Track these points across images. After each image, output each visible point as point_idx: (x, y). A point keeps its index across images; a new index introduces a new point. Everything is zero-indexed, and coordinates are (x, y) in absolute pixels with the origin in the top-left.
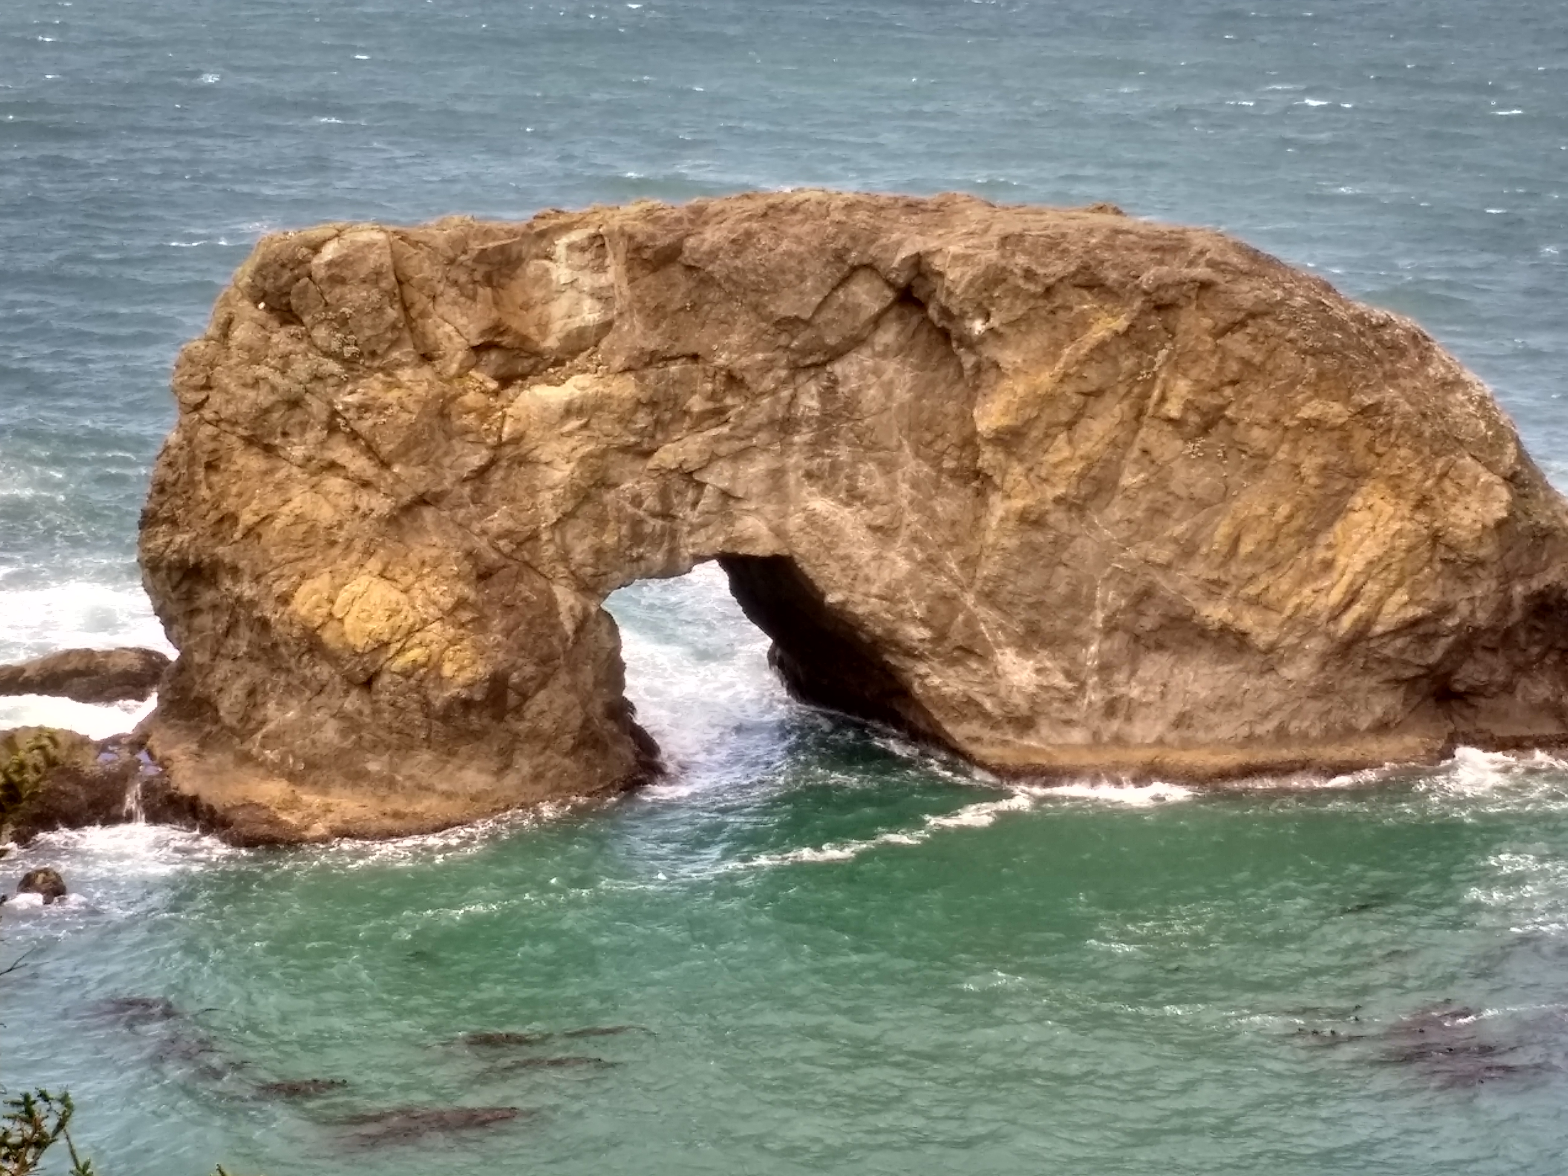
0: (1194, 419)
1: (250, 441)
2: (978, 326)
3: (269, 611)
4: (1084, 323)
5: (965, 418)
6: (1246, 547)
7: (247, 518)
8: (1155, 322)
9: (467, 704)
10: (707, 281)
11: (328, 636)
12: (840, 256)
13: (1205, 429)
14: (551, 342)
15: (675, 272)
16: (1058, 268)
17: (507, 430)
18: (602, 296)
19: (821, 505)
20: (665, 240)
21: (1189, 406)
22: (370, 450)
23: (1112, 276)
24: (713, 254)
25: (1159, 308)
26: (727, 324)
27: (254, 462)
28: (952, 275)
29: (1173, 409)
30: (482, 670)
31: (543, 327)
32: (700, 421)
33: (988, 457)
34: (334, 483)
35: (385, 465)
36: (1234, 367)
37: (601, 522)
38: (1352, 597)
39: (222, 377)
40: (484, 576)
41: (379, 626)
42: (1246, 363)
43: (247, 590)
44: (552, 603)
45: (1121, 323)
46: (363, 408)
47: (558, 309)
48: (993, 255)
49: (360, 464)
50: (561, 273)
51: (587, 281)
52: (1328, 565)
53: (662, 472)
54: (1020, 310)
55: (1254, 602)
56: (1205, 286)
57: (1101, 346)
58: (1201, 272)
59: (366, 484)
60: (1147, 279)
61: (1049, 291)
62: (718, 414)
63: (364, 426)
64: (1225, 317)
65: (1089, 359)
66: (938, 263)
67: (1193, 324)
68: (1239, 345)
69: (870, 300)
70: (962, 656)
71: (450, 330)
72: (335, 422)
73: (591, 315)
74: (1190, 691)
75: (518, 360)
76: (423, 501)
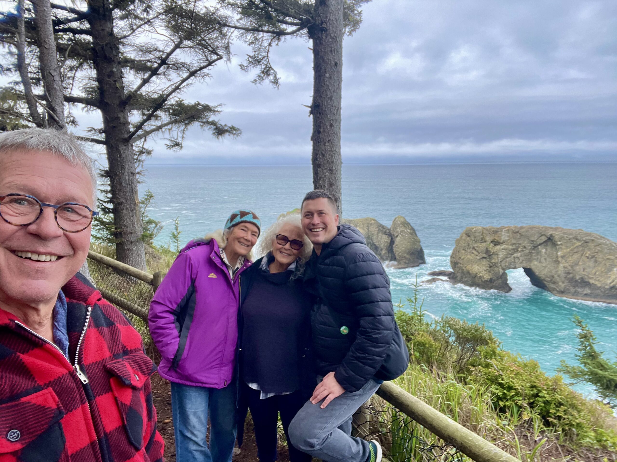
0: (590, 257)
1: (463, 249)
2: (559, 243)
3: (464, 268)
4: (575, 244)
5: (557, 254)
6: (597, 273)
7: (462, 258)
8: (585, 244)
9: (487, 281)
10: (522, 235)
11: (470, 272)
12: (540, 233)
13: (592, 258)
14: (501, 241)
15: (518, 234)
16: (571, 237)
17: (495, 250)
18: (508, 236)
19: (536, 263)
20: (517, 230)
21: (590, 255)
22: (477, 251)
23: (579, 238)
24: (523, 232)
25: (586, 242)
26: (524, 241)
27: (463, 252)
28: (556, 236)
29: (587, 255)
30: (489, 277)
31: (501, 239)
32: (520, 252)
33: (560, 259)
34: (473, 255)
35: (479, 253)
36: (597, 251)
37: (506, 262)
38: (613, 281)
39: (461, 242)
40: (490, 267)
41: (477, 271)
42: (599, 250)
43: (461, 266)
44: (499, 271)
45: (580, 244)
46: (477, 247)
47: (503, 237)
48: (562, 234)
49: (476, 253)
50: (503, 233)
51: (507, 234)
52: (610, 277)
53: (514, 257)
54: (565, 241)
55: (598, 280)
56: (593, 240)
57: (577, 247)
58: (593, 238)
59: (477, 255)
60: (584, 239)
61: (570, 239)
62: (523, 251)
63: (477, 249)
64: (596, 244)
65: (575, 248)
66: (553, 235)
67: (591, 245)
68: (598, 248)
69: (544, 239)
70: (554, 283)
71: (489, 239)
72: (474, 248)
73: (507, 238)
74: (587, 291)
75: (496, 243)
76: (484, 258)
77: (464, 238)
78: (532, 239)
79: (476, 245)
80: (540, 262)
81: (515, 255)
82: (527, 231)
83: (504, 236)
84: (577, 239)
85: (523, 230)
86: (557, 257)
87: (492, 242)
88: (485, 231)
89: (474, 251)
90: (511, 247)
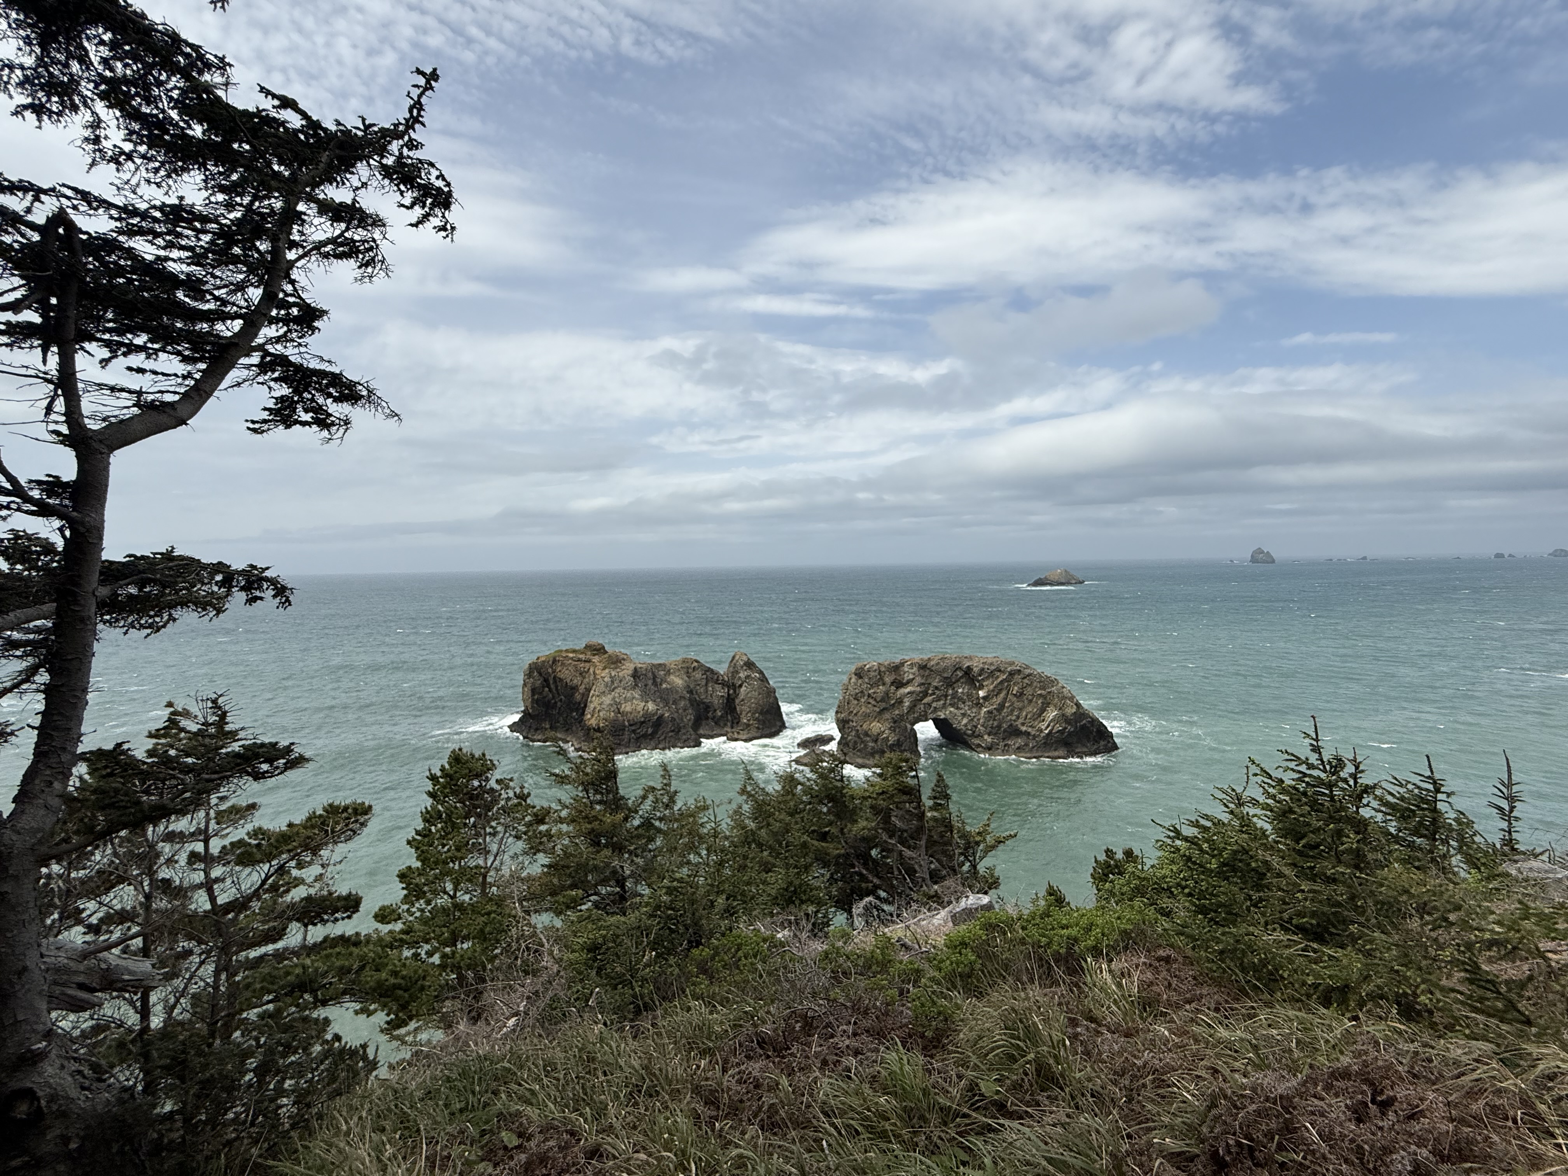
0: (1018, 694)
1: (855, 699)
2: (979, 678)
3: (859, 728)
4: (998, 677)
5: (977, 694)
6: (1029, 717)
7: (854, 712)
8: (1010, 677)
9: (892, 744)
10: (932, 671)
11: (869, 733)
12: (954, 666)
13: (1020, 696)
14: (905, 681)
15: (926, 669)
17: (898, 697)
18: (914, 674)
19: (951, 710)
20: (924, 664)
21: (1017, 692)
22: (875, 700)
23: (1003, 669)
24: (933, 666)
25: (1011, 675)
26: (935, 678)
27: (855, 702)
28: (975, 669)
29: (1014, 692)
30: (896, 738)
31: (904, 679)
32: (931, 695)
33: (982, 701)
34: (869, 706)
35: (878, 703)
36: (1025, 685)
37: (914, 713)
38: (1049, 726)
39: (849, 688)
41: (878, 731)
42: (1027, 684)
43: (855, 724)
44: (905, 727)
45: (1004, 677)
46: (874, 693)
47: (906, 675)
48: (982, 666)
50: (907, 670)
51: (911, 671)
52: (1044, 720)
53: (924, 704)
54: (987, 675)
56: (1019, 671)
57: (1001, 682)
58: (1018, 668)
59: (875, 706)
60: (1009, 669)
61: (992, 672)
63: (874, 696)
64: (1023, 676)
65: (999, 684)
66: (972, 667)
67: (1017, 678)
68: (1026, 681)
69: (960, 674)
70: (980, 736)
71: (888, 679)
72: (869, 696)
73: (911, 676)
74: (1020, 741)
75: (899, 684)
76: (884, 709)
77: (853, 680)
78: (945, 675)
79: (872, 691)
80: (958, 708)
81: (926, 701)
82: (938, 664)
83: (908, 673)
84: (1000, 671)
85: (932, 663)
86: (978, 698)
87: (892, 684)
88: (883, 669)
89: (871, 701)
90: (918, 689)
